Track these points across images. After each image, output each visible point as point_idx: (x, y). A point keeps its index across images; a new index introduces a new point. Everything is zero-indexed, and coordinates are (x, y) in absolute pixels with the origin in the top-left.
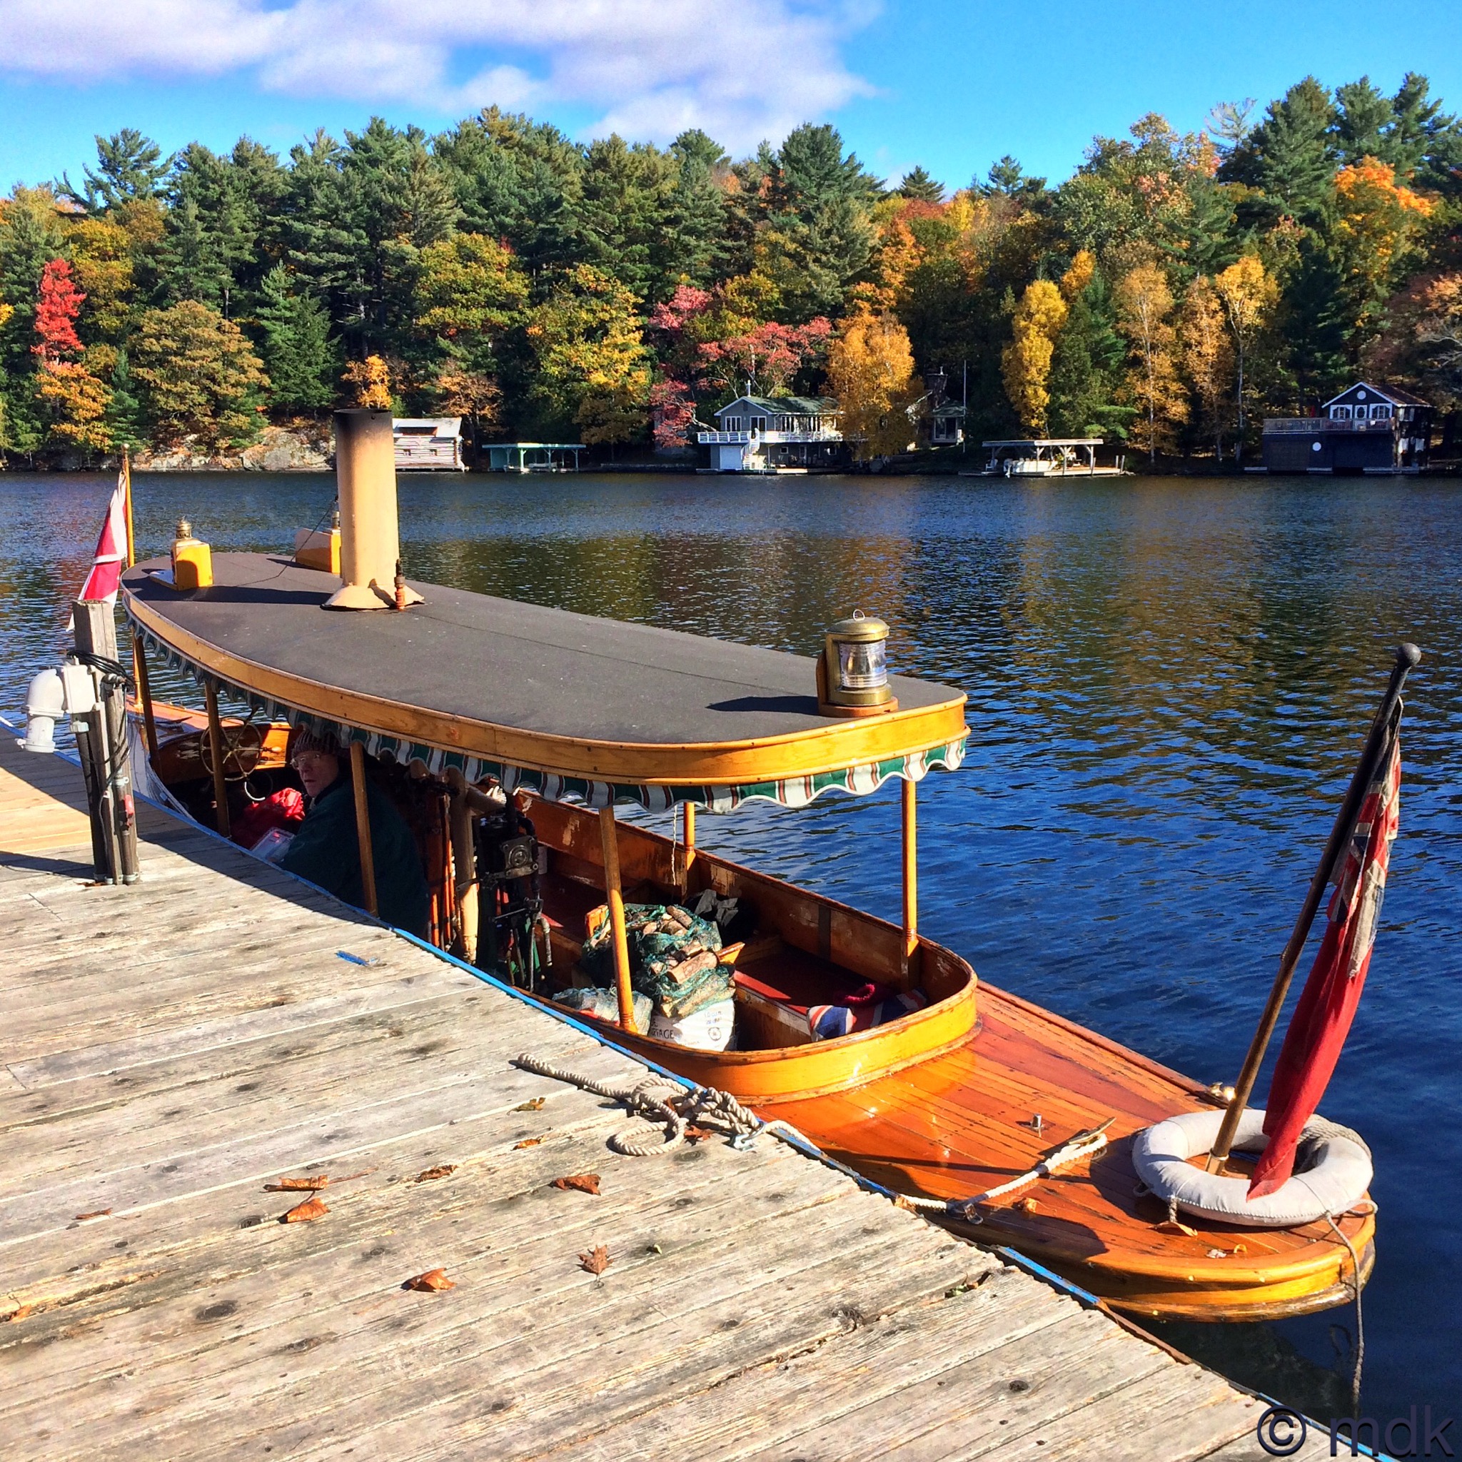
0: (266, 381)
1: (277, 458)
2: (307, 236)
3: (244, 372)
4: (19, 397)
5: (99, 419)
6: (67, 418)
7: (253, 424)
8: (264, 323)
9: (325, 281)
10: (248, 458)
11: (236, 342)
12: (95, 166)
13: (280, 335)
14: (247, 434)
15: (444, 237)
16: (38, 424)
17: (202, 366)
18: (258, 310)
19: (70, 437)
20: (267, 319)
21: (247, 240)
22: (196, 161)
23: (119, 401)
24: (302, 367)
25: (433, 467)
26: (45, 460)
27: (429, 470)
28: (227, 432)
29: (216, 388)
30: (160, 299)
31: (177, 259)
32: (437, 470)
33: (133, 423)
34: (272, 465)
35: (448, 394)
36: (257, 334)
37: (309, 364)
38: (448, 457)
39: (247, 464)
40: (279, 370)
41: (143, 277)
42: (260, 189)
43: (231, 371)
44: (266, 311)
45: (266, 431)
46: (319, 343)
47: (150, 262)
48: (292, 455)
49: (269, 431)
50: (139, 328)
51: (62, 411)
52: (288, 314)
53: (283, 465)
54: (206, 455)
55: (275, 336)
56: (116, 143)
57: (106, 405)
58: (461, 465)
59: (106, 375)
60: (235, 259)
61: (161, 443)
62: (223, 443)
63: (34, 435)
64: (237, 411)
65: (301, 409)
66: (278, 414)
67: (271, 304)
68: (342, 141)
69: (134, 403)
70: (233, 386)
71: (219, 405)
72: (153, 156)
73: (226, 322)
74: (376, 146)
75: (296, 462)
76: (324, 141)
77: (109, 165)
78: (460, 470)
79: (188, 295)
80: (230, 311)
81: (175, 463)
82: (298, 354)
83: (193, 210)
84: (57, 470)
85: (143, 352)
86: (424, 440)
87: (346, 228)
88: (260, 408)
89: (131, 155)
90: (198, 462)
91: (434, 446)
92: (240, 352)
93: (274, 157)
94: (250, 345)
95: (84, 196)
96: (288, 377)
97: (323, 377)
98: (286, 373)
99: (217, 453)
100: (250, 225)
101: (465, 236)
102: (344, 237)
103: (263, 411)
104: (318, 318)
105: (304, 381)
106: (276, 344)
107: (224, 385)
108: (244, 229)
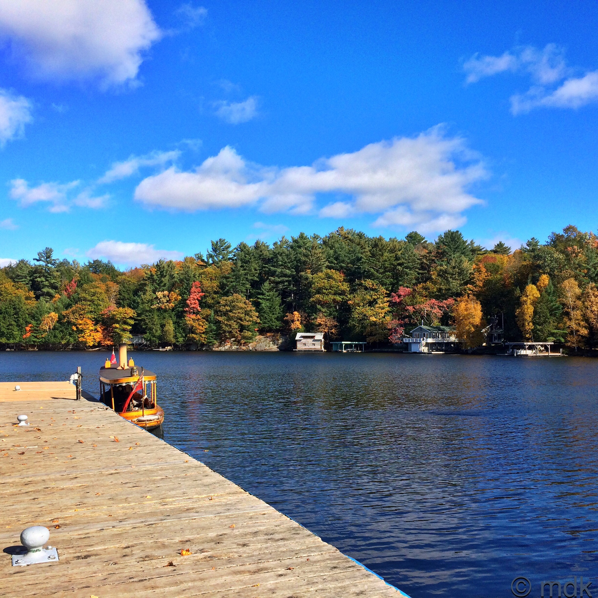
0: (259, 321)
1: (261, 346)
2: (275, 272)
3: (252, 317)
4: (179, 326)
5: (203, 333)
6: (193, 332)
7: (253, 335)
8: (259, 300)
9: (281, 286)
10: (251, 346)
11: (250, 307)
12: (210, 249)
13: (265, 304)
14: (251, 338)
15: (322, 271)
16: (184, 335)
17: (238, 315)
18: (259, 296)
19: (195, 339)
20: (261, 299)
21: (256, 273)
22: (242, 247)
23: (210, 327)
24: (271, 315)
25: (313, 350)
26: (185, 347)
27: (312, 351)
28: (244, 338)
29: (242, 323)
30: (226, 294)
31: (232, 280)
32: (314, 351)
33: (214, 334)
34: (259, 349)
35: (320, 325)
36: (257, 304)
37: (273, 314)
38: (319, 346)
39: (251, 348)
40: (263, 316)
41: (222, 286)
42: (262, 257)
43: (247, 317)
44: (261, 296)
45: (257, 337)
46: (277, 307)
47: (225, 281)
48: (266, 346)
49: (258, 337)
50: (219, 303)
51: (192, 330)
52: (268, 298)
53: (263, 349)
54: (237, 346)
55: (263, 305)
56: (217, 243)
57: (206, 329)
58: (323, 349)
59: (207, 318)
60: (252, 280)
61: (222, 341)
62: (243, 341)
63: (182, 338)
64: (247, 330)
65: (270, 330)
66: (262, 332)
67: (263, 294)
68: (290, 240)
69: (215, 328)
70: (247, 321)
71: (242, 328)
72: (229, 247)
73: (247, 301)
74: (301, 242)
75: (267, 348)
76: (284, 240)
77: (215, 250)
78: (322, 351)
79: (236, 292)
80: (249, 297)
81: (227, 348)
82: (270, 311)
83: (239, 264)
84: (189, 350)
85: (220, 311)
86: (310, 341)
87: (289, 269)
88: (256, 329)
89: (221, 247)
90: (234, 347)
91: (314, 342)
92: (251, 310)
93: (268, 246)
94: (254, 308)
95: (206, 260)
96: (266, 318)
97: (277, 319)
98: (266, 317)
99: (241, 345)
100: (258, 268)
101: (329, 271)
102: (288, 272)
103: (257, 331)
104: (277, 298)
105: (271, 320)
106: (263, 307)
107: (245, 322)
108: (255, 270)
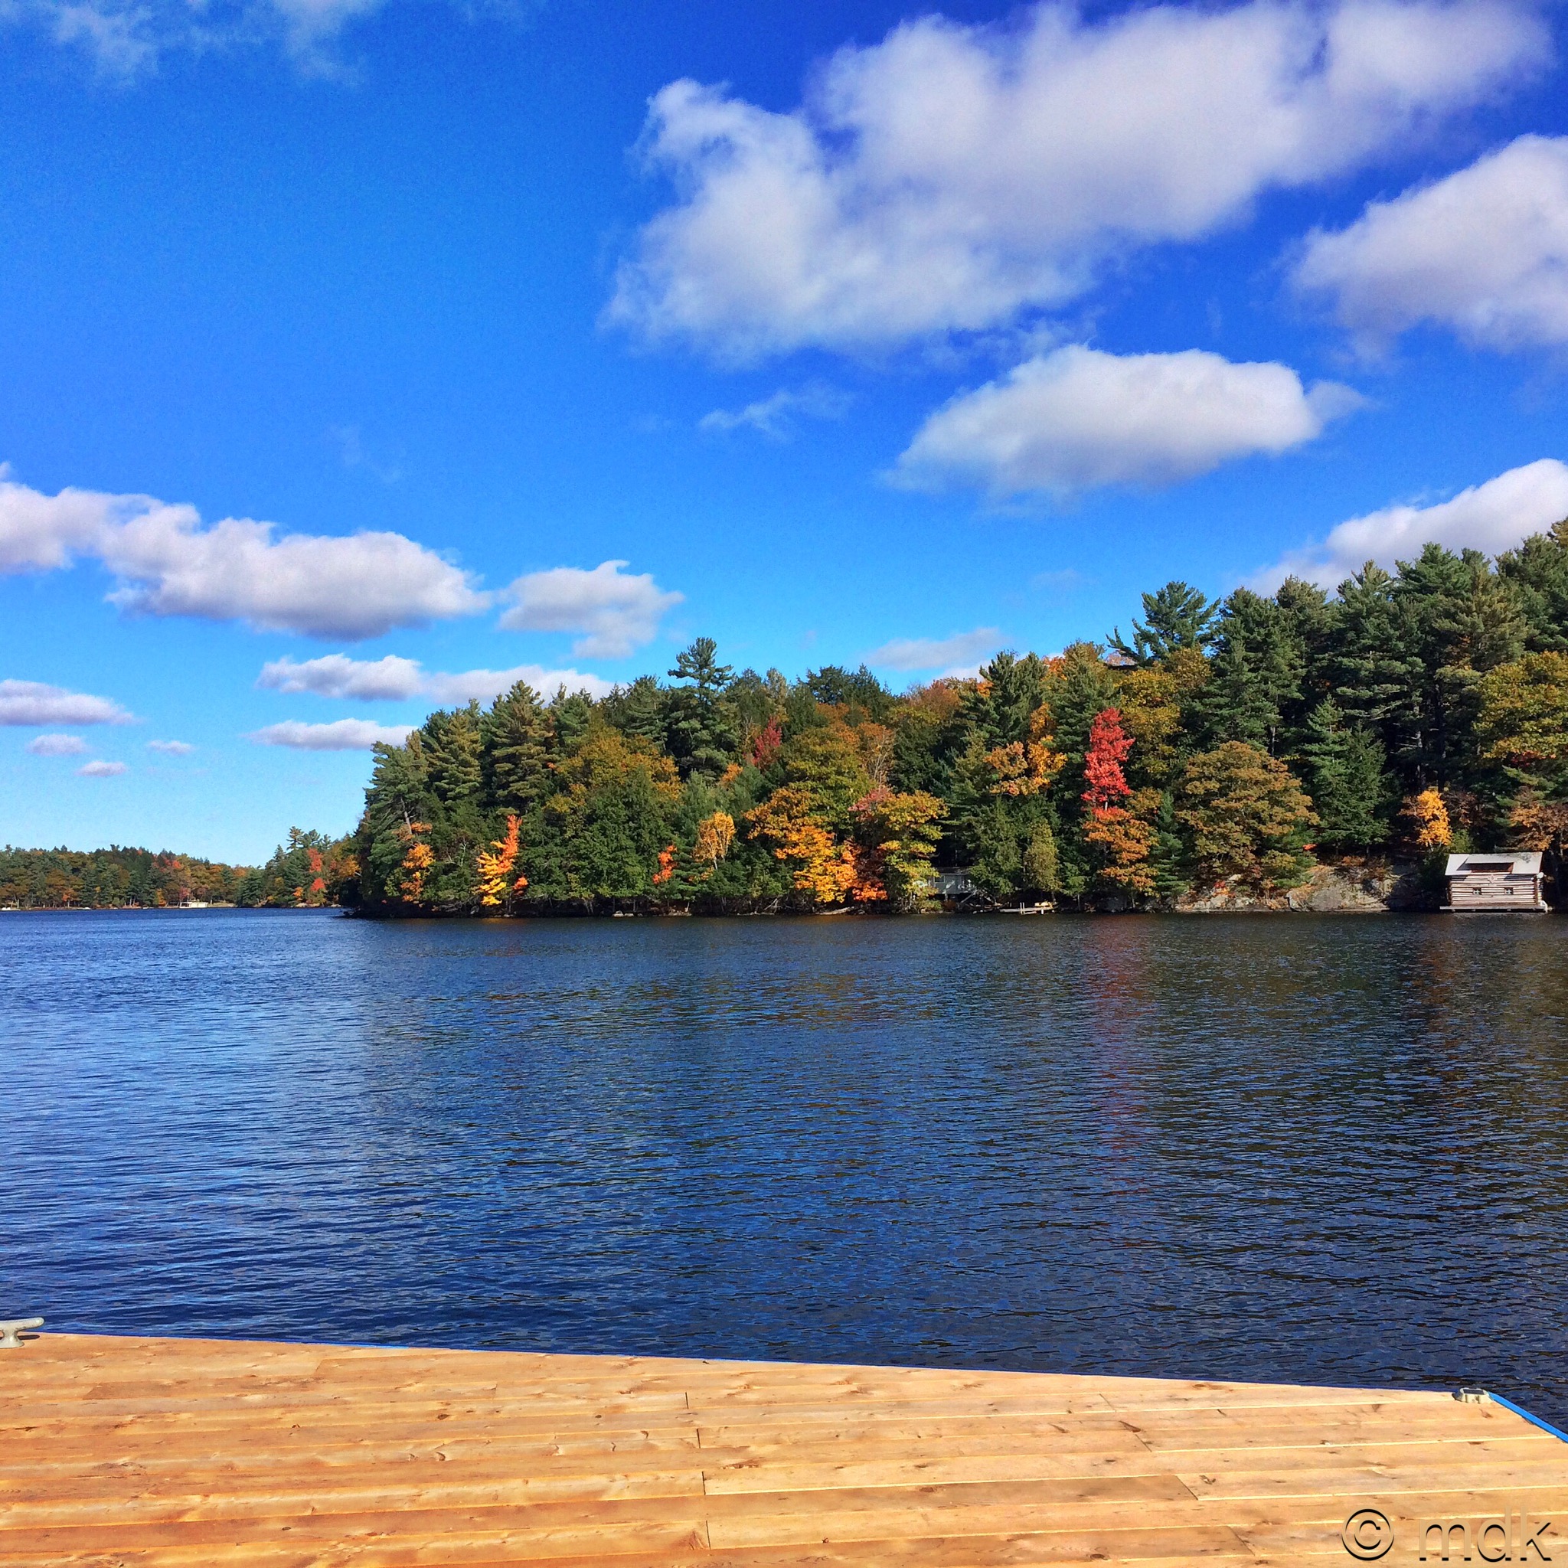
0: (1315, 819)
1: (1326, 898)
2: (1355, 671)
3: (1291, 810)
4: (1070, 842)
5: (1143, 860)
6: (1113, 863)
7: (1299, 863)
8: (1312, 759)
9: (1377, 712)
10: (1295, 897)
11: (1284, 780)
12: (1142, 619)
13: (1330, 769)
14: (1293, 874)
15: (1510, 658)
16: (1087, 868)
17: (1247, 806)
18: (1308, 747)
19: (1114, 881)
20: (1316, 754)
21: (1296, 677)
22: (1241, 605)
23: (1163, 842)
24: (1353, 802)
25: (1509, 908)
26: (1092, 903)
27: (1505, 911)
28: (1271, 872)
29: (1262, 827)
30: (1205, 741)
31: (1223, 701)
32: (1513, 911)
33: (1177, 864)
34: (1320, 905)
35: (1520, 829)
36: (1304, 770)
37: (1362, 799)
38: (1525, 896)
39: (1294, 904)
40: (1328, 805)
41: (1189, 720)
42: (1307, 627)
43: (1277, 809)
44: (1315, 747)
45: (1313, 871)
46: (1373, 776)
47: (1198, 706)
48: (1343, 896)
49: (1317, 870)
50: (1182, 772)
51: (1105, 855)
52: (1338, 748)
53: (1333, 905)
54: (1249, 896)
55: (1324, 772)
56: (1161, 596)
57: (1151, 847)
58: (1543, 904)
59: (1151, 817)
60: (1282, 697)
61: (1205, 882)
62: (1268, 883)
63: (1083, 878)
64: (1281, 850)
65: (1351, 847)
66: (1325, 852)
67: (1320, 740)
68: (1394, 573)
69: (1177, 844)
70: (1280, 824)
71: (1263, 845)
72: (1199, 602)
73: (1273, 760)
74: (1430, 572)
75: (1347, 902)
76: (1372, 575)
77: (1154, 617)
78: (1542, 911)
79: (1237, 734)
80: (1278, 748)
81: (1219, 905)
82: (1350, 789)
83: (1240, 652)
84: (1102, 912)
85: (1188, 796)
86: (1496, 878)
87: (1401, 658)
88: (1308, 847)
89: (1176, 606)
90: (1242, 903)
91: (1509, 884)
92: (1286, 790)
93: (1322, 596)
94: (1297, 782)
95: (1134, 649)
96: (1338, 812)
97: (1377, 813)
98: (1337, 809)
99: (1262, 894)
100: (1298, 662)
101: (1533, 656)
102: (1400, 667)
103: (1311, 850)
104: (1372, 751)
105: (1356, 816)
106: (1325, 779)
107: (1269, 825)
108: (1292, 667)
